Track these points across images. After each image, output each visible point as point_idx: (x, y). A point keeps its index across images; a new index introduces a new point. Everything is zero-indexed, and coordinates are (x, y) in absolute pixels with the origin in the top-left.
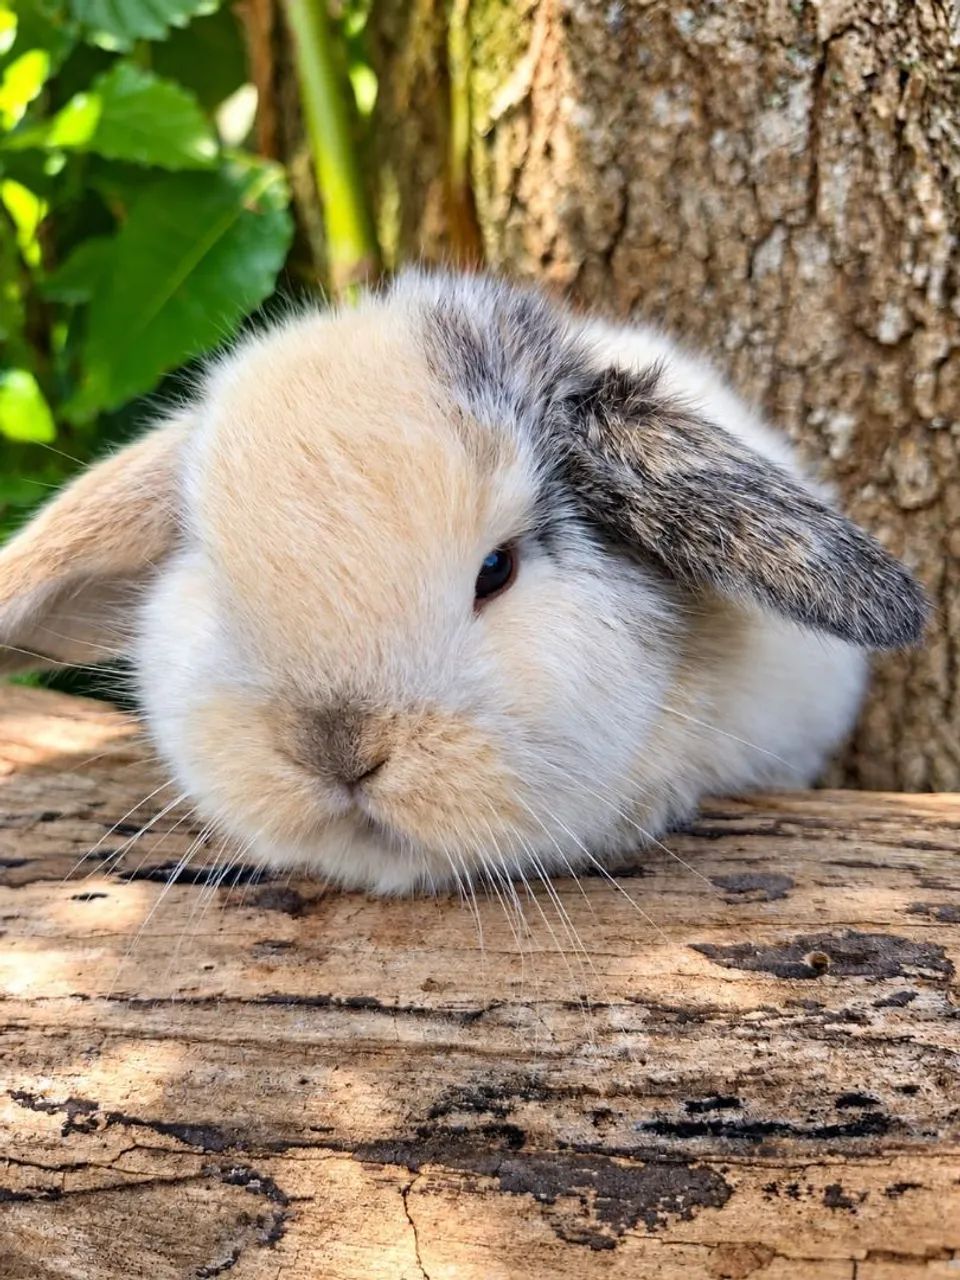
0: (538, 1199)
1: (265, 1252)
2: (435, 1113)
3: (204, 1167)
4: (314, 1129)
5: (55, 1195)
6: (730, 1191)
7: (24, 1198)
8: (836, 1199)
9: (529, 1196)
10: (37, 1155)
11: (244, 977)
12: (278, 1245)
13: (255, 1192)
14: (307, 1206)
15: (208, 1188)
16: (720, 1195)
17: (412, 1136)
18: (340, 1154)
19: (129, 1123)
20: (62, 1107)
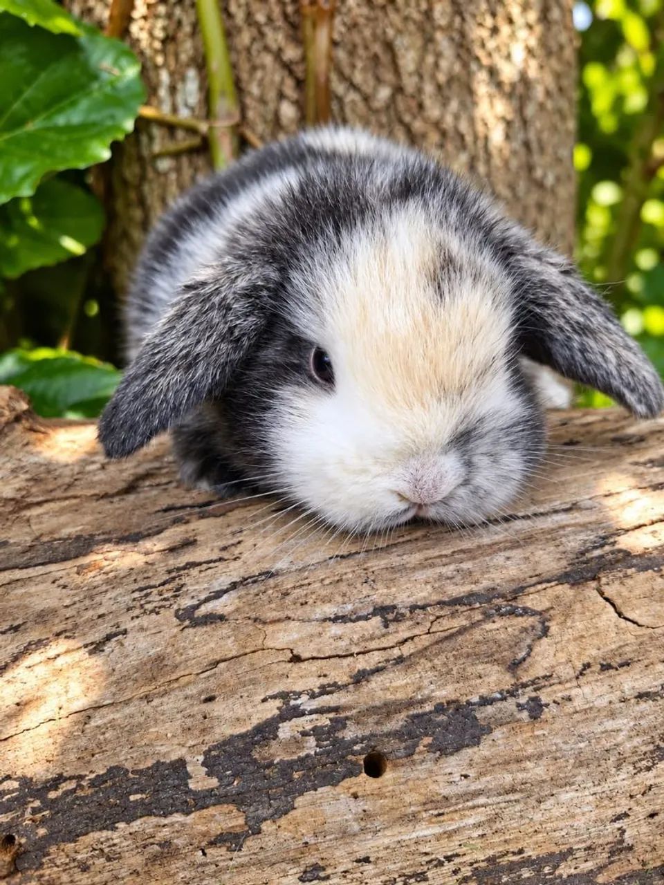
0: (654, 571)
1: (545, 641)
2: (583, 554)
3: (484, 613)
4: (531, 577)
5: (400, 660)
7: (378, 670)
9: (650, 571)
10: (373, 645)
12: (549, 634)
13: (521, 615)
14: (552, 612)
15: (494, 622)
18: (552, 584)
19: (423, 608)
20: (374, 614)
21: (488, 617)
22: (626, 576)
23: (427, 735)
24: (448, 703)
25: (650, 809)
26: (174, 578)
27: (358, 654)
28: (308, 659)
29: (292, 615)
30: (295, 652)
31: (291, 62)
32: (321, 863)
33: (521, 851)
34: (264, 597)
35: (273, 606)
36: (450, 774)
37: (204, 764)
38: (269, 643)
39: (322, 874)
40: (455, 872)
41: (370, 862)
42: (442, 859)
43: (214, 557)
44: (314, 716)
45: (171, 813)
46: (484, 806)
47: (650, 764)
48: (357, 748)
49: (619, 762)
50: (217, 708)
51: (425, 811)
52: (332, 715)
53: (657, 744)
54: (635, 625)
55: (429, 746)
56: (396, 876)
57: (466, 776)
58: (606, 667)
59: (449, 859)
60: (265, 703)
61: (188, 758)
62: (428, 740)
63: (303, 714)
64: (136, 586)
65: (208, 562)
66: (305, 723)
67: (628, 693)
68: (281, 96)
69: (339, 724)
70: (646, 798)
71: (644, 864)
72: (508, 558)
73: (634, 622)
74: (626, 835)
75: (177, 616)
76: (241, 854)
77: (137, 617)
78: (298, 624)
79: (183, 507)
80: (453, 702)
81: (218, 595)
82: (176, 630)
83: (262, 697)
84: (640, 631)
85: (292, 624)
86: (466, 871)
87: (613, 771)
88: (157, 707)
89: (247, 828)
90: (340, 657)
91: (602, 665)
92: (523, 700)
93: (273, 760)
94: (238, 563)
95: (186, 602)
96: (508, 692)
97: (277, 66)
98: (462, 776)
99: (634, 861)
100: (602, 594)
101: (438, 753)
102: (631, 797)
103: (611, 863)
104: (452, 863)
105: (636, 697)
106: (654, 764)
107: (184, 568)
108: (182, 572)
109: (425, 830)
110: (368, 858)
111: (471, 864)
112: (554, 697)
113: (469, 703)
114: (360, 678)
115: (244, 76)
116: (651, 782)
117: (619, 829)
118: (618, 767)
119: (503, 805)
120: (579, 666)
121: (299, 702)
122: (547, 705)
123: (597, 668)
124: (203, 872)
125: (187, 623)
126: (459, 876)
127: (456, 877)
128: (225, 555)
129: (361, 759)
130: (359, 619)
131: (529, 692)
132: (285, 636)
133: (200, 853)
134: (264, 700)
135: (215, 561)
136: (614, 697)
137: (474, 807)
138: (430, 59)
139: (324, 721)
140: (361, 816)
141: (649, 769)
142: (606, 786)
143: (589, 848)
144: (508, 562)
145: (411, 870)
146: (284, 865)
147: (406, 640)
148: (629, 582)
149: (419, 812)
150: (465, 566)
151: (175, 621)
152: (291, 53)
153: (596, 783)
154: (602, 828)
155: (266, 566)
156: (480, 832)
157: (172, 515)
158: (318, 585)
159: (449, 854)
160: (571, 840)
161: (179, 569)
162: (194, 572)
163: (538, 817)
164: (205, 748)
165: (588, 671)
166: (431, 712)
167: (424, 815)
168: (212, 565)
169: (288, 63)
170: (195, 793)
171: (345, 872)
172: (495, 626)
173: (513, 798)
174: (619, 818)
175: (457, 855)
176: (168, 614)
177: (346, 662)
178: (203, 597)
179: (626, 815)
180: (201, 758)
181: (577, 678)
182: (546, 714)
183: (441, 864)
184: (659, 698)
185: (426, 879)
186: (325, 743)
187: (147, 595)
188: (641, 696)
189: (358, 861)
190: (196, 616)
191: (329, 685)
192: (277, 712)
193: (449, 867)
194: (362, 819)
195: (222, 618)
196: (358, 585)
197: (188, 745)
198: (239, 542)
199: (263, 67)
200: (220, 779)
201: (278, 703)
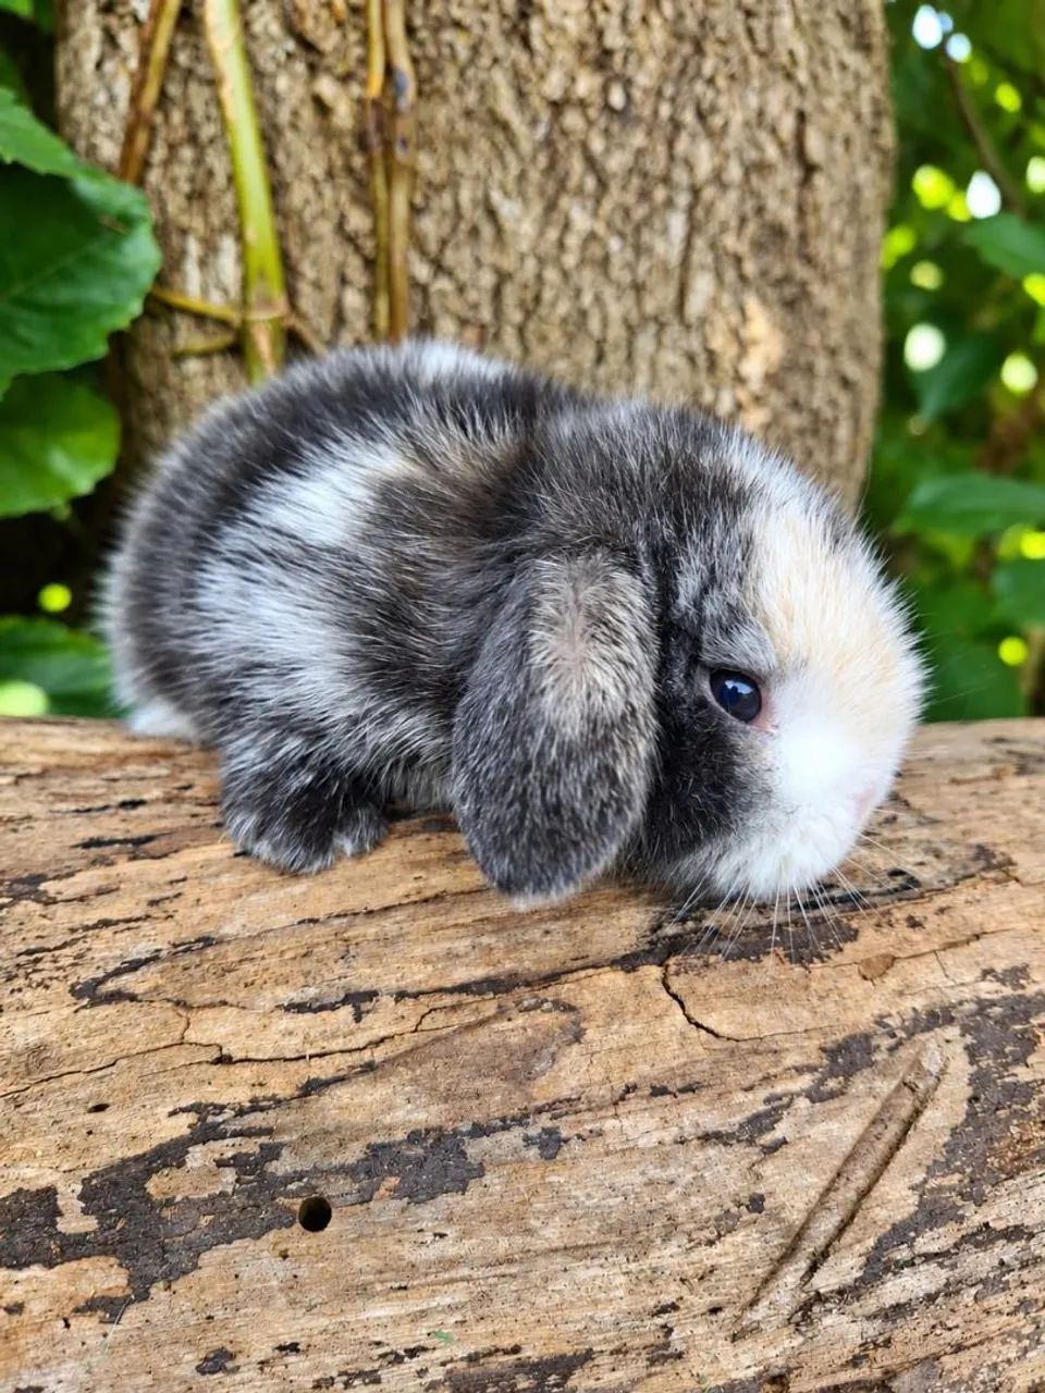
0: (750, 961)
1: (576, 1048)
2: (654, 930)
3: (500, 1007)
4: (573, 959)
5: (369, 1067)
6: (857, 931)
7: (339, 1080)
8: (913, 923)
9: (744, 960)
10: (336, 1045)
11: (455, 877)
12: (583, 1040)
13: (549, 1011)
14: (592, 1009)
15: (510, 1020)
16: (853, 936)
17: (647, 947)
18: (600, 970)
19: (416, 996)
20: (344, 1002)
21: (502, 1013)
22: (707, 965)
23: (391, 1173)
24: (428, 1131)
25: (709, 1300)
26: (75, 941)
27: (311, 1057)
28: (241, 1061)
29: (229, 999)
30: (225, 1051)
31: (356, 233)
32: (229, 1348)
33: (516, 1350)
34: (197, 973)
35: (206, 985)
36: (421, 1231)
37: (81, 1197)
38: (191, 1036)
39: (229, 1365)
40: (422, 1373)
41: (298, 1351)
42: (402, 1353)
43: (138, 913)
44: (238, 1140)
45: (27, 1265)
46: (467, 1279)
47: (712, 1237)
48: (292, 1187)
49: (668, 1230)
50: (108, 1119)
51: (382, 1282)
52: (264, 1140)
53: (725, 1207)
54: (711, 1036)
55: (395, 1189)
56: (334, 1374)
57: (442, 1236)
58: (658, 1091)
59: (412, 1353)
60: (174, 1118)
61: (61, 1188)
62: (393, 1181)
63: (223, 1136)
64: (23, 948)
65: (128, 921)
66: (226, 1148)
67: (689, 1131)
68: (344, 281)
69: (272, 1153)
70: (706, 1284)
71: (700, 1379)
72: (547, 932)
73: (709, 1031)
74: (674, 1336)
75: (73, 991)
76: (120, 1327)
77: (20, 990)
78: (235, 1011)
79: (112, 842)
80: (434, 1129)
81: (134, 966)
82: (67, 1012)
83: (171, 1109)
84: (718, 1044)
85: (228, 1011)
86: (437, 1374)
87: (659, 1241)
88: (28, 1113)
89: (128, 1291)
90: (286, 1060)
91: (653, 1088)
92: (533, 1131)
93: (174, 1198)
94: (169, 924)
95: (86, 974)
96: (513, 1119)
97: (338, 239)
98: (435, 1235)
99: (686, 1375)
100: (667, 988)
101: (406, 1199)
102: (682, 1280)
103: (649, 1376)
104: (415, 1359)
105: (699, 1138)
106: (719, 1236)
107: (95, 927)
108: (90, 933)
109: (380, 1310)
110: (297, 1344)
111: (443, 1364)
112: (580, 1130)
113: (456, 1132)
114: (311, 1088)
115: (295, 251)
116: (713, 1262)
117: (664, 1326)
118: (666, 1239)
119: (492, 1281)
120: (620, 1087)
121: (220, 1119)
122: (566, 1141)
123: (648, 1091)
124: (64, 1352)
125: (85, 1001)
126: (427, 1379)
127: (419, 1381)
128: (154, 911)
129: (297, 1204)
130: (322, 1008)
131: (545, 1121)
132: (215, 1028)
133: (62, 1323)
134: (173, 1114)
135: (137, 920)
136: (669, 1135)
137: (452, 1281)
138: (553, 234)
139: (251, 1146)
140: (289, 1284)
141: (711, 1243)
142: (645, 1264)
143: (617, 1351)
144: (548, 938)
145: (355, 1365)
146: (176, 1348)
147: (382, 1040)
148: (711, 974)
149: (372, 1283)
150: (485, 940)
151: (70, 999)
152: (358, 221)
153: (631, 1258)
154: (638, 1323)
155: (207, 929)
156: (459, 1317)
157: (94, 852)
158: (274, 960)
159: (412, 1346)
160: (592, 1338)
161: (87, 928)
162: (107, 933)
163: (541, 1301)
164: (86, 1174)
165: (632, 1095)
166: (401, 1143)
167: (379, 1287)
168: (132, 924)
169: (353, 234)
170: (63, 1236)
171: (262, 1363)
172: (510, 1025)
173: (507, 1272)
174: (663, 1310)
175: (424, 1349)
176: (60, 988)
177: (293, 1066)
178: (110, 968)
179: (674, 1307)
180: (79, 1188)
181: (616, 1104)
182: (566, 1152)
183: (398, 1359)
184: (734, 1142)
185: (377, 1381)
186: (248, 1178)
187: (37, 961)
188: (707, 1138)
189: (281, 1348)
190: (98, 992)
191: (265, 1099)
192: (186, 1131)
193: (413, 1365)
194: (291, 1288)
195: (133, 998)
196: (331, 963)
197: (62, 1169)
198: (178, 895)
199: (319, 239)
200: (101, 1220)
201: (191, 1118)
